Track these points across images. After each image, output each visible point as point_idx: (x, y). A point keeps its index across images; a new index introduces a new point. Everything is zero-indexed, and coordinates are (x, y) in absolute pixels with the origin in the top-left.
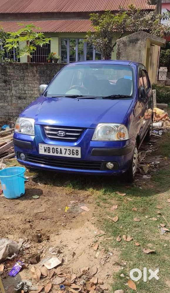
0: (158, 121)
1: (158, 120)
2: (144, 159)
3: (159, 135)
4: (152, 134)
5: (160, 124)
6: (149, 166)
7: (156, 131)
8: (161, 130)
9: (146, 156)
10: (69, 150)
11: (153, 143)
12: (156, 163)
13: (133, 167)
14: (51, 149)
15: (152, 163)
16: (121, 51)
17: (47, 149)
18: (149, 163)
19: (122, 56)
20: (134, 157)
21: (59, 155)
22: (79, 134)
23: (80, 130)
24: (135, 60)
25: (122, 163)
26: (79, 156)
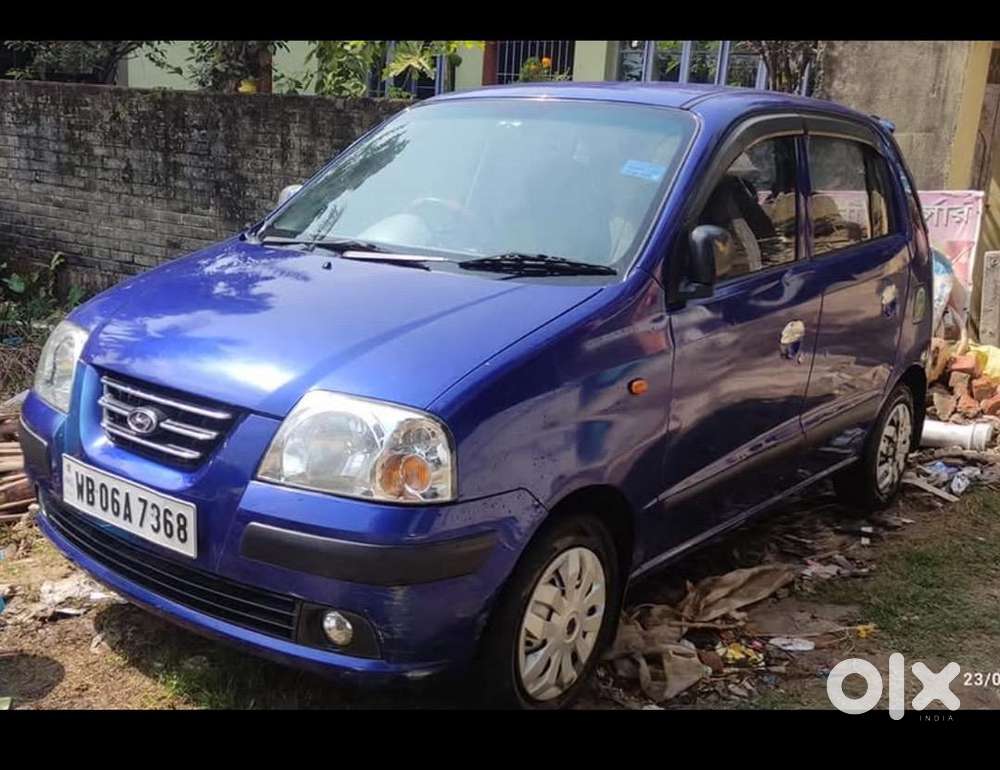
0: (975, 417)
1: (973, 412)
2: (739, 610)
3: (951, 492)
4: (912, 478)
5: (980, 431)
6: (739, 656)
7: (949, 465)
8: (976, 466)
9: (774, 595)
10: (154, 506)
11: (881, 530)
12: (789, 648)
13: (522, 648)
14: (97, 488)
15: (772, 641)
16: (841, 53)
17: (85, 488)
18: (750, 640)
19: (843, 76)
20: (539, 599)
21: (120, 523)
22: (214, 434)
23: (220, 415)
24: (911, 95)
25: (398, 629)
26: (189, 550)
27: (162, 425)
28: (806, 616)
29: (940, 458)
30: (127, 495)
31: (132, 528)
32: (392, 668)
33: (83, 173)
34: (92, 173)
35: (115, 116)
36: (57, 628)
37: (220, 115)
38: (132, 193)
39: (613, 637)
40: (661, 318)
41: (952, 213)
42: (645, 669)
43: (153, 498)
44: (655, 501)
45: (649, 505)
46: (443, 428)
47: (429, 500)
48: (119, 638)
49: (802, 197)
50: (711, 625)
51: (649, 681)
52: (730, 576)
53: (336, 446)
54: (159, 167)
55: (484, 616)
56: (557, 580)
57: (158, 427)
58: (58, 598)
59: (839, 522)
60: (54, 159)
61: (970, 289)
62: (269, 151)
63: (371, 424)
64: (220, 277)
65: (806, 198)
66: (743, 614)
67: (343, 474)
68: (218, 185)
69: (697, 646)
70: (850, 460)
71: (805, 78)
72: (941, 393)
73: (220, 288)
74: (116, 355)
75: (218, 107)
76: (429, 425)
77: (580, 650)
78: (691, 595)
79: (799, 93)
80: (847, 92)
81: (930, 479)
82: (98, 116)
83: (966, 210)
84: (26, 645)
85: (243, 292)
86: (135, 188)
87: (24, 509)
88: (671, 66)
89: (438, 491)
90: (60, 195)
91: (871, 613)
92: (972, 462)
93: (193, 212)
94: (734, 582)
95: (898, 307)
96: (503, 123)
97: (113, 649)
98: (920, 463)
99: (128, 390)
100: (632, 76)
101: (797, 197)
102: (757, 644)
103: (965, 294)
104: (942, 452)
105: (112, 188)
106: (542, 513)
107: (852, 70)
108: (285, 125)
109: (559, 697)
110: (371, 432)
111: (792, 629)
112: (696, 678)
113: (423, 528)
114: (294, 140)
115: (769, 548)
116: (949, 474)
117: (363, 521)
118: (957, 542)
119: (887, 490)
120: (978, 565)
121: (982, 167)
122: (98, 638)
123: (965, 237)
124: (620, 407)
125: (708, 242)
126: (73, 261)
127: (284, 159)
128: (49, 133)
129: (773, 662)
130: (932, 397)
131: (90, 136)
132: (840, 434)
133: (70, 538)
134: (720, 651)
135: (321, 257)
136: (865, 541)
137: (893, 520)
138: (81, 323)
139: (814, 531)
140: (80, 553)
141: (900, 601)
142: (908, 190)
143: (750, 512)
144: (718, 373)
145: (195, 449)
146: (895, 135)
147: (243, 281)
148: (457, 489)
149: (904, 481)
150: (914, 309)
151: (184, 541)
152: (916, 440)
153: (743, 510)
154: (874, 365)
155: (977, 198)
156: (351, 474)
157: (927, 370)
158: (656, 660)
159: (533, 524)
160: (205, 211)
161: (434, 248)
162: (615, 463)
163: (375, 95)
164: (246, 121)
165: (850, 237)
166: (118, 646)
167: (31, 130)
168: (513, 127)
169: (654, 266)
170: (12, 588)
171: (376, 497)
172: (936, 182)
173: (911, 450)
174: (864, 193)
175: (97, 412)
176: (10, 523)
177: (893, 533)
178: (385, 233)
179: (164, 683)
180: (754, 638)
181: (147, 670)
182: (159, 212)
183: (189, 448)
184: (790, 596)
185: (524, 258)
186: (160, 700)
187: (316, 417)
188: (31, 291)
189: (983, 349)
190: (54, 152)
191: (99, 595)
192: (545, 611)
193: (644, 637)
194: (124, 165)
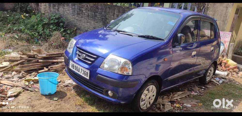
1: (225, 70)
2: (179, 98)
3: (219, 83)
4: (213, 80)
5: (226, 73)
6: (178, 106)
7: (219, 79)
8: (224, 79)
9: (186, 97)
10: (83, 70)
11: (206, 88)
12: (187, 106)
13: (141, 101)
14: (75, 66)
15: (184, 104)
16: (210, 7)
17: (73, 66)
18: (180, 104)
19: (210, 10)
20: (145, 93)
21: (77, 72)
22: (94, 60)
23: (95, 57)
24: (221, 15)
25: (120, 95)
26: (88, 78)
27: (86, 57)
28: (190, 101)
29: (218, 77)
30: (79, 68)
31: (79, 73)
32: (119, 101)
33: (81, 15)
34: (83, 15)
35: (87, 6)
36: (67, 88)
37: (104, 7)
38: (88, 19)
39: (157, 101)
40: (171, 48)
41: (226, 36)
42: (162, 106)
43: (83, 69)
44: (166, 79)
45: (165, 79)
46: (131, 63)
47: (128, 75)
48: (76, 91)
49: (199, 30)
50: (174, 100)
51: (162, 108)
52: (178, 93)
53: (113, 64)
54: (93, 15)
55: (135, 94)
56: (148, 90)
57: (85, 57)
58: (68, 83)
59: (199, 86)
60: (77, 12)
61: (227, 49)
62: (111, 14)
63: (119, 61)
64: (101, 34)
65: (199, 31)
66: (180, 99)
67: (114, 68)
68: (102, 19)
69: (171, 104)
70: (202, 76)
71: (203, 10)
72: (220, 66)
73: (100, 36)
74: (81, 45)
75: (104, 6)
76: (129, 62)
77: (151, 102)
78: (171, 95)
79: (202, 13)
80: (210, 14)
81: (216, 80)
82: (84, 6)
83: (228, 35)
84: (62, 90)
85: (104, 37)
86: (89, 18)
87: (64, 68)
88: (181, 6)
89: (129, 73)
90: (77, 18)
91: (202, 102)
92: (223, 78)
93: (98, 23)
94: (179, 94)
95: (214, 51)
96: (149, 13)
97: (75, 92)
98: (214, 77)
99: (81, 51)
100: (174, 7)
101: (198, 30)
102: (181, 104)
103: (226, 50)
104: (218, 76)
105: (85, 18)
106: (147, 79)
107: (211, 10)
108: (114, 10)
109: (146, 109)
110: (119, 62)
111: (188, 103)
112: (170, 109)
113: (126, 79)
114: (115, 13)
115: (186, 89)
116: (219, 80)
117: (116, 77)
118: (219, 92)
119: (208, 81)
120: (222, 96)
121: (232, 28)
122: (73, 90)
123: (227, 40)
124: (162, 63)
125: (181, 37)
126: (78, 29)
127: (113, 16)
128: (76, 8)
129: (184, 108)
130: (218, 67)
131: (83, 9)
132: (201, 71)
133: (70, 74)
134: (175, 105)
135: (116, 32)
136: (203, 90)
137: (208, 86)
138: (75, 39)
139: (194, 87)
140: (71, 76)
141: (207, 101)
142: (218, 31)
143: (183, 82)
144: (181, 58)
145: (90, 62)
146: (217, 22)
147: (104, 35)
148: (132, 73)
149: (211, 80)
150: (217, 51)
151: (87, 76)
152: (214, 74)
153: (182, 82)
154: (208, 60)
155: (230, 34)
156: (115, 69)
157: (217, 62)
158: (163, 105)
159: (145, 81)
160: (100, 23)
161: (134, 33)
162: (160, 72)
163: (130, 6)
164: (108, 9)
165: (208, 38)
166: (76, 92)
167: (74, 7)
168: (150, 14)
169: (171, 40)
170: (61, 80)
171: (119, 73)
172: (223, 30)
173: (213, 75)
174: (210, 31)
175: (76, 54)
176: (62, 70)
177: (208, 89)
178: (127, 30)
179: (82, 99)
180: (181, 103)
181: (80, 96)
182: (92, 23)
183: (90, 61)
184: (188, 97)
185: (149, 36)
186: (81, 101)
187: (111, 59)
188: (71, 33)
189: (228, 59)
190: (77, 11)
191: (74, 83)
192: (145, 95)
193: (162, 101)
194: (88, 14)
